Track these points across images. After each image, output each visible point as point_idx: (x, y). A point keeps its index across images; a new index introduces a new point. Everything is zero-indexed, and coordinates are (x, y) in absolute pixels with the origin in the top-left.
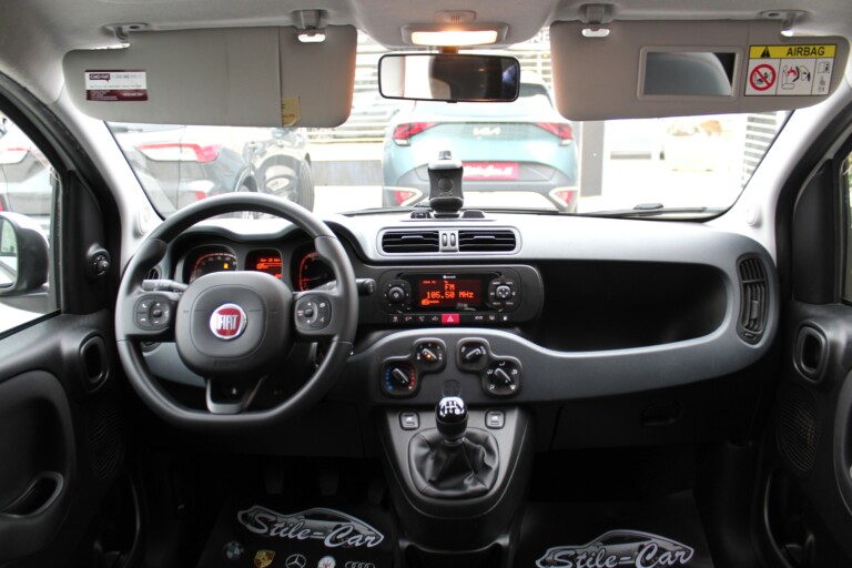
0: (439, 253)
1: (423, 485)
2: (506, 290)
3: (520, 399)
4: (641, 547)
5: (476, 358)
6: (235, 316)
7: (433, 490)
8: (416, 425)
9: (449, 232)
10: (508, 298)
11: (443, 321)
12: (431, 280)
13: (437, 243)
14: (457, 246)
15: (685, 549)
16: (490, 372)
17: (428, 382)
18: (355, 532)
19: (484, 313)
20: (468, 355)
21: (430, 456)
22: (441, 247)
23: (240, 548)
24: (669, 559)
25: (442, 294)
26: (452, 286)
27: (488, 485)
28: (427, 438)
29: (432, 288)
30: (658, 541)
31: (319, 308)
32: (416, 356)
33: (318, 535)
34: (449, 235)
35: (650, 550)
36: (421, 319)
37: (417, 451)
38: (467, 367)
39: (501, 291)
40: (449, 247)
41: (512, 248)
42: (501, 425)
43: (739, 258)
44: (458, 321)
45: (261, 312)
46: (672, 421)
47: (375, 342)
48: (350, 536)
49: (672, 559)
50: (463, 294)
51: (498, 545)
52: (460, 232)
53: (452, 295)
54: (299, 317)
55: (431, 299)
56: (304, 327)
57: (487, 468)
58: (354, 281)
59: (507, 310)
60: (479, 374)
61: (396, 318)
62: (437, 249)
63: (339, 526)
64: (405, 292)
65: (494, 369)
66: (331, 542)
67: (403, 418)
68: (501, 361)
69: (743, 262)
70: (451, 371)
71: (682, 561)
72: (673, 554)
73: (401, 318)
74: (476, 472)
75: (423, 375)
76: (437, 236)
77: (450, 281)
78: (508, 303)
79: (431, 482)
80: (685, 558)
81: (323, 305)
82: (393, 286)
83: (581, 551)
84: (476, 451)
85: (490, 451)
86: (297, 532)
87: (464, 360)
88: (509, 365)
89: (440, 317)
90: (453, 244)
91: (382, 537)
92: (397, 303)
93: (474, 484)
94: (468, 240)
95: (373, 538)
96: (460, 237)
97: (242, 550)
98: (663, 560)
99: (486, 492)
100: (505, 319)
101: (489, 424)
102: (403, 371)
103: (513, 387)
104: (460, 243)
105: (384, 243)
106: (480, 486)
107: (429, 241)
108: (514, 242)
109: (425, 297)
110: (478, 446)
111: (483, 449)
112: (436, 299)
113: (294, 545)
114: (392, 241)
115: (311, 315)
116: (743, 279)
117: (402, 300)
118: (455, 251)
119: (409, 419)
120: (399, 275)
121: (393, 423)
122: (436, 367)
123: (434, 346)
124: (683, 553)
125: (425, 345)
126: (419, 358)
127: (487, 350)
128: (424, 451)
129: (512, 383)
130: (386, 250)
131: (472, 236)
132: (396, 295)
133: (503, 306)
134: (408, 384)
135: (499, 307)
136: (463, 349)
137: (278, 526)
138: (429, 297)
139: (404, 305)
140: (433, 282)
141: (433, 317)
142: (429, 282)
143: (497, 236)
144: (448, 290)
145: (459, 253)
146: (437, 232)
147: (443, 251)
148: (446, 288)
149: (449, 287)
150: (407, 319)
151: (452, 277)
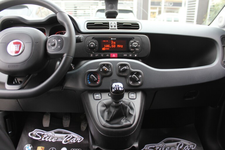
0: (110, 30)
1: (104, 122)
2: (136, 44)
3: (142, 87)
4: (178, 144)
5: (125, 71)
6: (19, 45)
7: (108, 125)
8: (100, 98)
9: (113, 22)
10: (136, 47)
11: (111, 56)
12: (106, 40)
13: (109, 26)
14: (116, 27)
15: (193, 144)
16: (130, 76)
17: (105, 80)
18: (73, 137)
19: (127, 53)
20: (121, 69)
21: (106, 111)
22: (110, 27)
23: (31, 146)
24: (188, 148)
25: (111, 46)
26: (115, 43)
27: (132, 122)
28: (105, 103)
29: (106, 43)
30: (183, 142)
31: (58, 41)
32: (100, 69)
33: (59, 140)
34: (113, 24)
35: (181, 145)
36: (102, 55)
37: (101, 108)
38: (121, 74)
39: (134, 44)
40: (113, 27)
41: (138, 29)
42: (135, 98)
43: (221, 36)
44: (117, 56)
45: (31, 44)
46: (194, 98)
47: (83, 64)
48: (71, 139)
49: (189, 148)
50: (119, 46)
51: (134, 147)
52: (117, 22)
53: (114, 46)
54: (49, 46)
55: (106, 48)
56: (51, 50)
57: (130, 115)
58: (75, 36)
59: (136, 52)
60: (126, 77)
61: (92, 55)
62: (108, 28)
63: (67, 136)
64: (96, 45)
65: (132, 75)
66: (65, 142)
67: (95, 95)
68: (135, 72)
69: (222, 38)
70: (114, 76)
71: (192, 149)
72: (189, 146)
73: (94, 55)
74: (126, 117)
75: (103, 77)
76: (109, 24)
77: (114, 41)
78: (137, 49)
79: (107, 121)
80: (193, 147)
81: (59, 40)
82: (91, 42)
83: (157, 146)
84: (126, 108)
85: (132, 108)
86: (52, 139)
87: (120, 71)
88: (138, 74)
89: (110, 55)
90: (115, 27)
91: (83, 138)
92: (92, 49)
93: (126, 122)
94: (121, 25)
95: (80, 139)
96: (118, 24)
97: (32, 147)
98: (186, 148)
99: (131, 125)
100: (136, 56)
101: (130, 97)
102: (95, 76)
103: (139, 83)
104: (118, 26)
105: (87, 26)
106: (128, 123)
107: (105, 25)
108: (139, 27)
109: (104, 47)
110: (127, 106)
111: (128, 107)
112: (108, 48)
113: (51, 144)
114: (90, 25)
115: (54, 45)
116: (223, 44)
117: (94, 47)
118: (116, 29)
119: (97, 95)
120: (93, 38)
121: (91, 97)
122: (108, 74)
123: (107, 66)
124: (192, 146)
125: (104, 65)
126: (101, 70)
127: (129, 67)
128: (104, 108)
129: (139, 81)
130: (88, 28)
131: (122, 24)
132: (92, 46)
133: (135, 50)
134: (97, 81)
135: (133, 51)
136: (120, 67)
137: (45, 136)
138: (105, 47)
139: (95, 50)
140: (107, 41)
141: (107, 55)
142: (105, 41)
143: (132, 24)
144: (113, 44)
145: (117, 30)
146: (108, 22)
147: (111, 29)
148: (112, 43)
149: (113, 43)
150: (96, 55)
151: (115, 39)
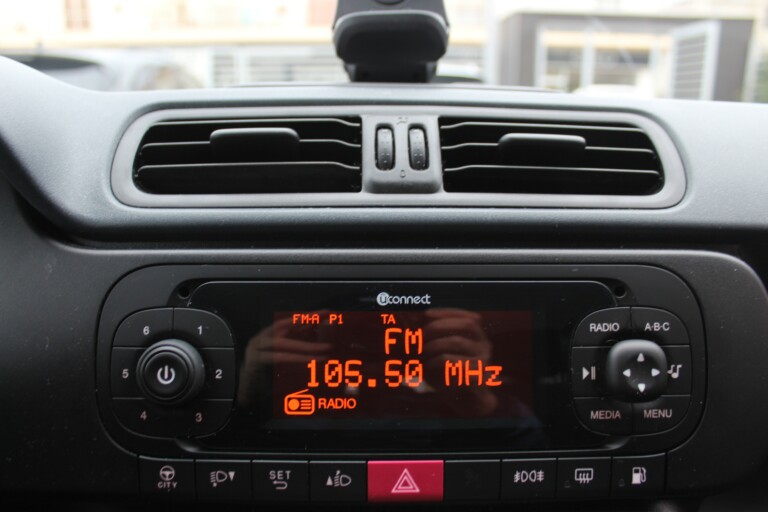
0: (363, 196)
2: (651, 361)
9: (400, 119)
10: (655, 392)
11: (377, 490)
12: (324, 309)
13: (356, 156)
14: (435, 171)
19: (549, 456)
22: (370, 172)
25: (372, 367)
26: (414, 337)
29: (328, 344)
34: (401, 132)
36: (278, 479)
39: (630, 360)
40: (402, 171)
41: (653, 184)
44: (439, 489)
50: (459, 371)
52: (443, 120)
53: (413, 376)
55: (322, 391)
61: (167, 473)
62: (352, 183)
64: (209, 362)
73: (193, 473)
76: (356, 135)
77: (408, 316)
78: (651, 413)
82: (157, 337)
89: (360, 475)
90: (419, 162)
92: (171, 408)
94: (478, 152)
96: (445, 137)
100: (637, 479)
104: (447, 159)
105: (143, 156)
107: (324, 151)
108: (654, 161)
109: (300, 382)
112: (341, 392)
114: (171, 148)
117: (192, 395)
118: (429, 188)
120: (184, 288)
130: (146, 181)
132: (166, 378)
133: (632, 424)
135: (612, 430)
138: (313, 384)
139: (199, 417)
140: (332, 318)
141: (330, 471)
142: (315, 318)
143: (593, 137)
144: (397, 351)
145: (443, 196)
146: (358, 119)
147: (378, 188)
148: (389, 342)
149: (400, 338)
150: (215, 478)
151: (416, 300)
